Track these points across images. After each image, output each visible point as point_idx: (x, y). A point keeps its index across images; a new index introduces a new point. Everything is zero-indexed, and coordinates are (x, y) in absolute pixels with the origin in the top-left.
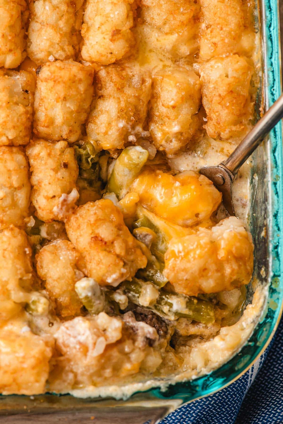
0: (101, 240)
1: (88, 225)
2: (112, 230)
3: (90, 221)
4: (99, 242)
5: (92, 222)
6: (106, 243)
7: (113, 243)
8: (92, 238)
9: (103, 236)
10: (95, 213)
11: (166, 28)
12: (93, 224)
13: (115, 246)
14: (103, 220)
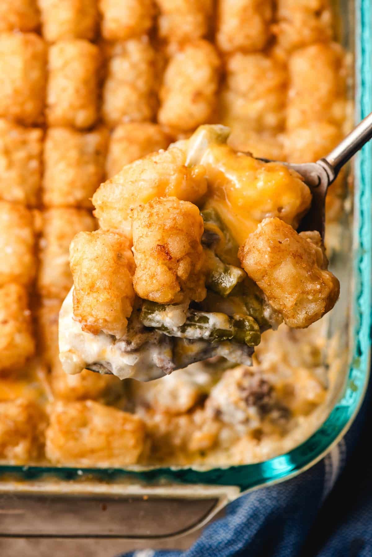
0: (167, 253)
1: (160, 228)
2: (184, 246)
3: (165, 225)
4: (164, 254)
5: (166, 228)
6: (171, 258)
7: (178, 261)
8: (158, 245)
9: (171, 249)
10: (175, 219)
11: (252, 95)
12: (167, 230)
13: (179, 266)
14: (180, 230)
